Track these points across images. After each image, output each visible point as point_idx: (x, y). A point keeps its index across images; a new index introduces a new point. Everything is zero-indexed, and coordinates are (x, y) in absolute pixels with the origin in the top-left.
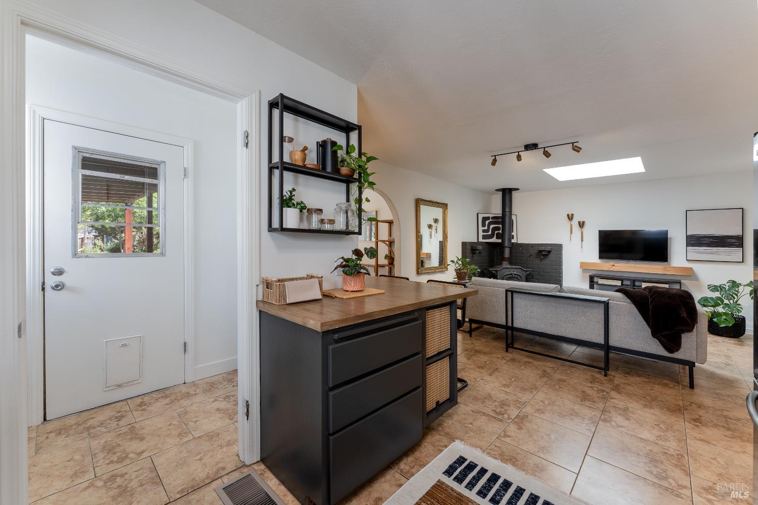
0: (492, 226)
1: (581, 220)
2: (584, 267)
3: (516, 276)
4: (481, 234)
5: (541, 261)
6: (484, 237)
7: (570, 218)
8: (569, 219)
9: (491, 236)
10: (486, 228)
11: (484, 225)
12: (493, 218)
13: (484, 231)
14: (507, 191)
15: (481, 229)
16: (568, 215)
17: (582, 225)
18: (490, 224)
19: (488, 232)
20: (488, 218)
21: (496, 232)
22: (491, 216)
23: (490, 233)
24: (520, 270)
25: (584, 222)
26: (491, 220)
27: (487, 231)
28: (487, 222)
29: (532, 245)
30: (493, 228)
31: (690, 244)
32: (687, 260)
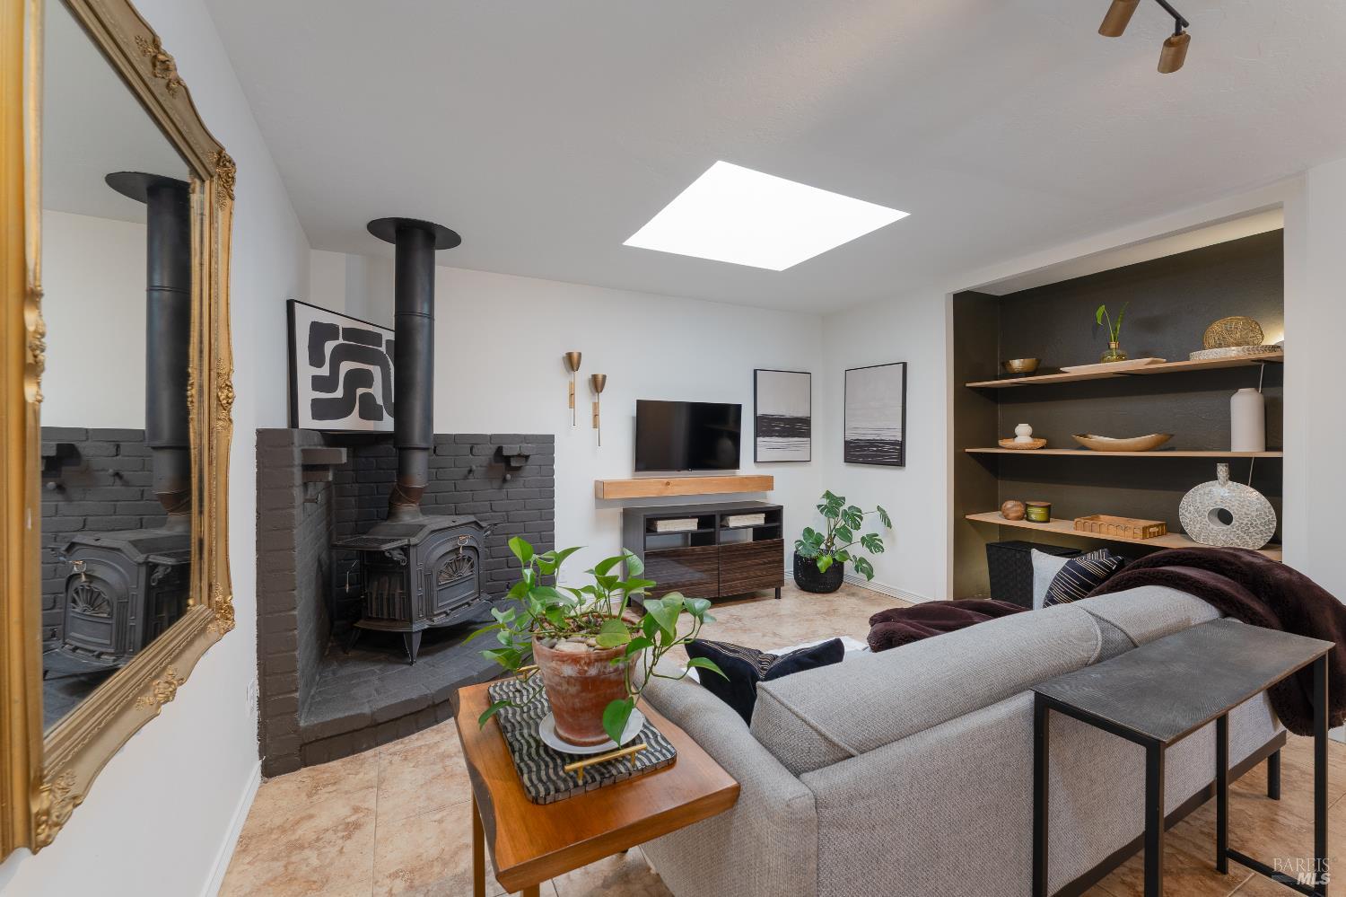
0: (346, 366)
2: (602, 494)
4: (305, 394)
5: (501, 488)
6: (320, 409)
7: (572, 362)
9: (341, 409)
10: (325, 371)
11: (316, 360)
12: (349, 333)
13: (318, 383)
14: (420, 237)
15: (306, 372)
17: (597, 384)
18: (339, 355)
19: (334, 389)
20: (331, 332)
21: (360, 391)
22: (343, 323)
23: (339, 393)
24: (473, 531)
25: (603, 378)
26: (341, 341)
27: (330, 383)
28: (329, 346)
29: (471, 443)
30: (350, 374)
31: (763, 431)
32: (755, 461)
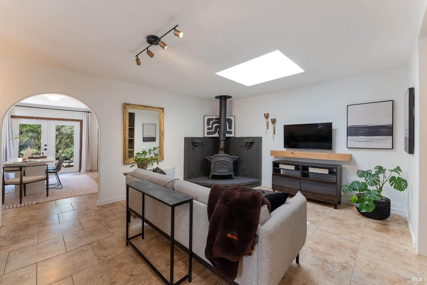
0: (215, 125)
1: (273, 118)
2: (273, 154)
3: (225, 162)
4: (206, 131)
5: (247, 150)
6: (209, 133)
7: (267, 116)
8: (266, 118)
9: (214, 133)
10: (210, 126)
11: (208, 124)
12: (216, 119)
13: (208, 129)
14: (223, 98)
15: (206, 127)
16: (265, 114)
17: (274, 121)
18: (213, 123)
20: (212, 119)
21: (218, 129)
22: (214, 117)
23: (213, 130)
24: (228, 158)
25: (275, 119)
26: (214, 121)
27: (211, 129)
28: (211, 122)
29: (242, 139)
30: (216, 126)
31: (350, 133)
32: (347, 148)
